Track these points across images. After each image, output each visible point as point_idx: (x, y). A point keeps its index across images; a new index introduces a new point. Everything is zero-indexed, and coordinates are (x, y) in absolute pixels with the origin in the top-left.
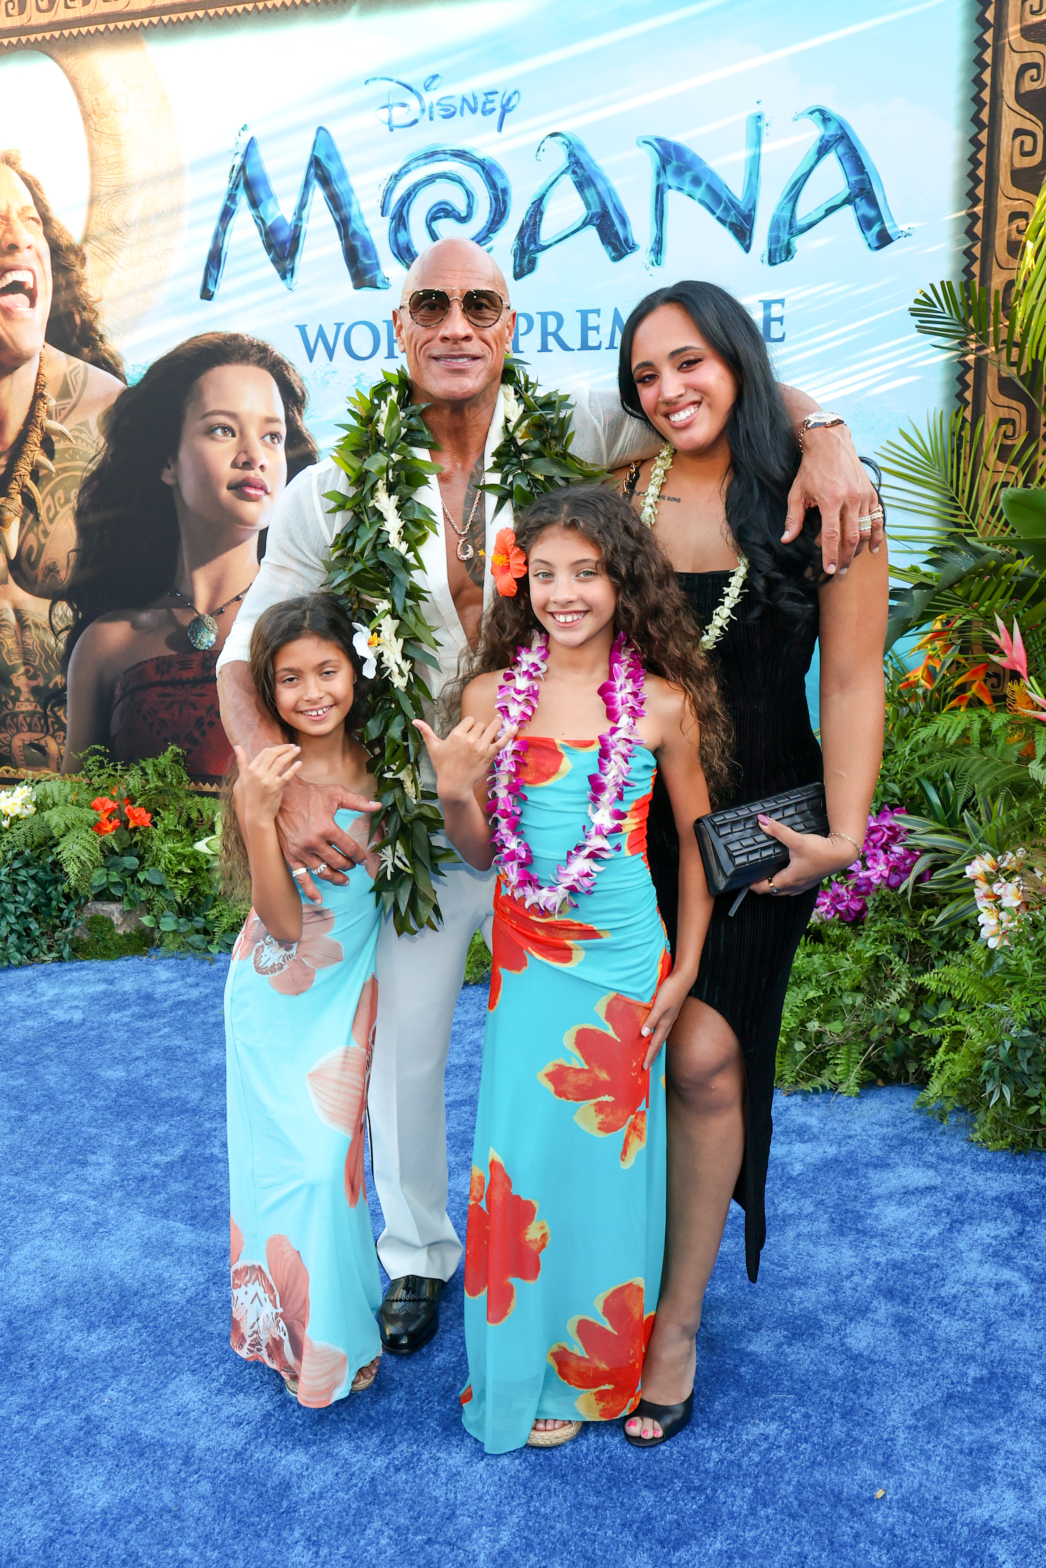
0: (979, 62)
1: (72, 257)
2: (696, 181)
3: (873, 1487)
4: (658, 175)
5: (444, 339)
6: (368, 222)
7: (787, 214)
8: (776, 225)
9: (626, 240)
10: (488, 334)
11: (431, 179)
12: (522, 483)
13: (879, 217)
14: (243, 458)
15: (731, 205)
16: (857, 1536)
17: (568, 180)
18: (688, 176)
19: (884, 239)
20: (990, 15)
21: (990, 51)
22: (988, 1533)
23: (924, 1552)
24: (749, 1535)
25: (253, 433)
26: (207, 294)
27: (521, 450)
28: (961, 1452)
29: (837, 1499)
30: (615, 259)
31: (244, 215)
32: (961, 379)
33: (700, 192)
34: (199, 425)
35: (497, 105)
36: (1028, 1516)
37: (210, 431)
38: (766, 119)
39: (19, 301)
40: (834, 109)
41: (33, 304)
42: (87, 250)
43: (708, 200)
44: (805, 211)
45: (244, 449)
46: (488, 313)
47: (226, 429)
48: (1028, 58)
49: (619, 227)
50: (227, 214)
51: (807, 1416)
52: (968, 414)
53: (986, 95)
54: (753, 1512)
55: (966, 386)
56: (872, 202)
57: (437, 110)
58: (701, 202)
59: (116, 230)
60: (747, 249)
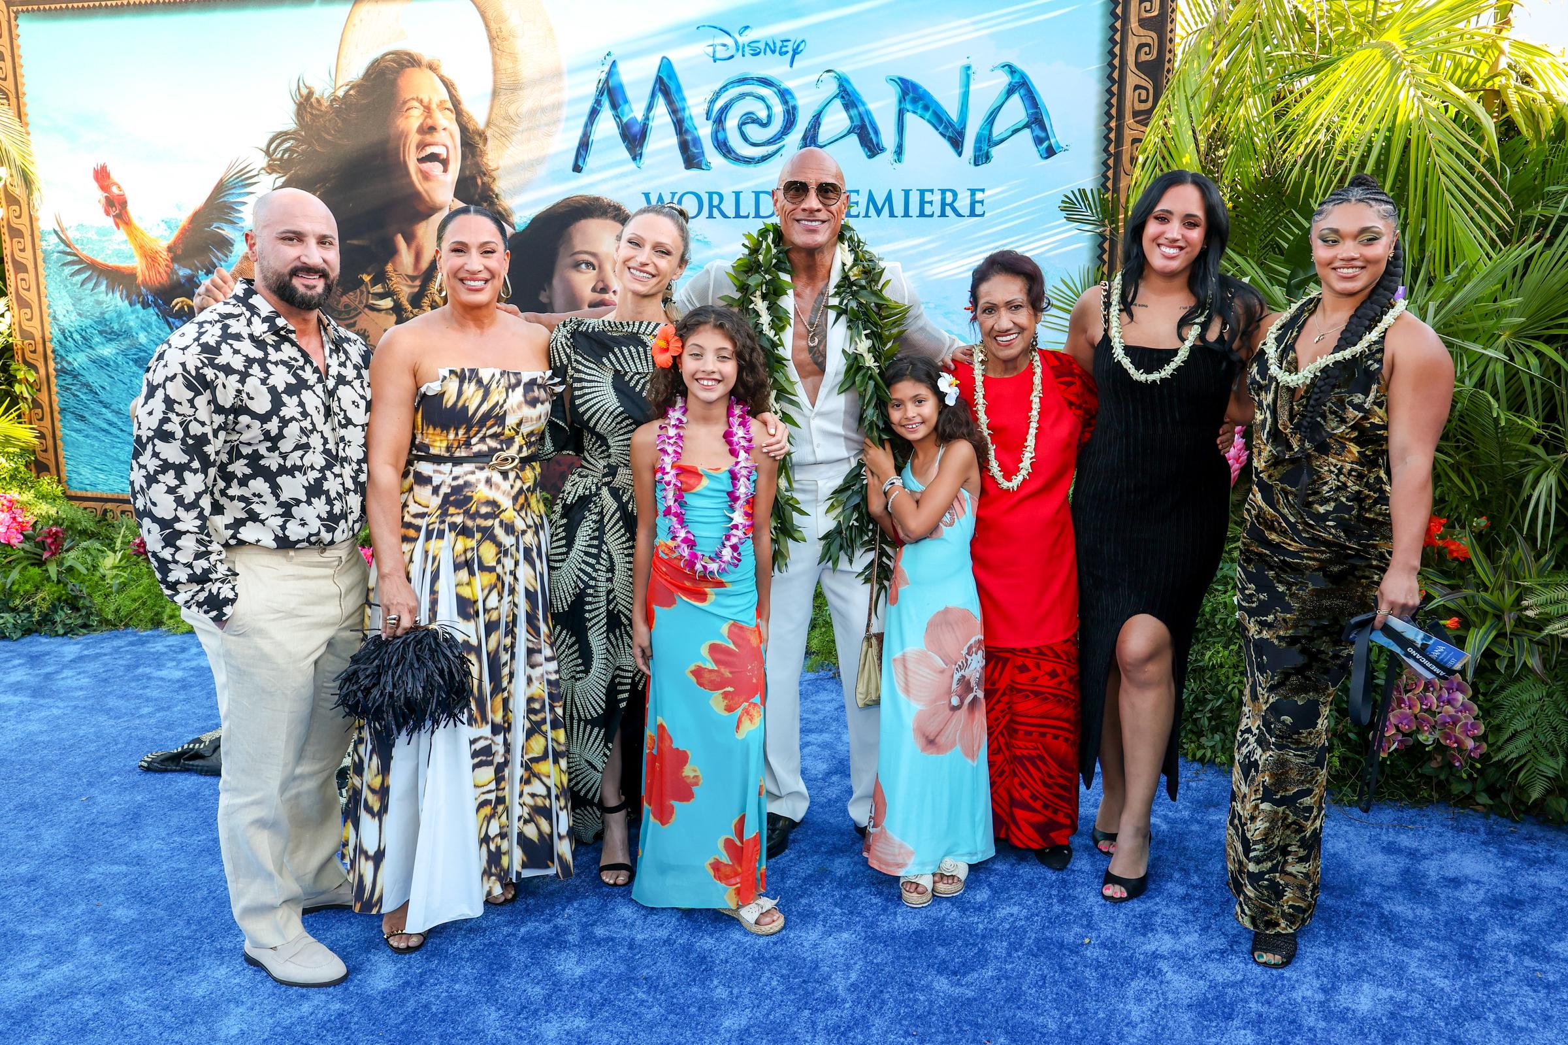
0: (1112, 40)
1: (477, 138)
2: (926, 108)
3: (1083, 938)
4: (900, 102)
5: (804, 210)
6: (696, 122)
7: (986, 133)
8: (979, 139)
9: (878, 144)
10: (833, 208)
11: (742, 96)
12: (853, 304)
13: (1048, 138)
14: (601, 285)
15: (949, 124)
16: (1076, 963)
17: (838, 103)
18: (920, 104)
19: (1050, 152)
20: (1119, 11)
21: (1119, 34)
22: (1156, 957)
23: (1118, 969)
24: (1009, 967)
25: (608, 267)
26: (577, 168)
27: (852, 284)
28: (1134, 916)
29: (1061, 946)
30: (870, 157)
31: (606, 113)
32: (1101, 246)
33: (928, 115)
34: (569, 261)
35: (790, 49)
36: (1179, 947)
37: (576, 266)
38: (973, 69)
39: (435, 168)
40: (1019, 65)
41: (445, 171)
42: (489, 133)
43: (934, 121)
44: (998, 130)
45: (601, 279)
46: (831, 195)
47: (589, 264)
48: (1144, 40)
49: (872, 136)
50: (594, 113)
51: (1036, 902)
52: (1105, 269)
53: (1116, 62)
54: (1009, 955)
55: (1104, 251)
56: (1043, 127)
57: (747, 49)
58: (929, 121)
59: (510, 119)
60: (960, 154)
